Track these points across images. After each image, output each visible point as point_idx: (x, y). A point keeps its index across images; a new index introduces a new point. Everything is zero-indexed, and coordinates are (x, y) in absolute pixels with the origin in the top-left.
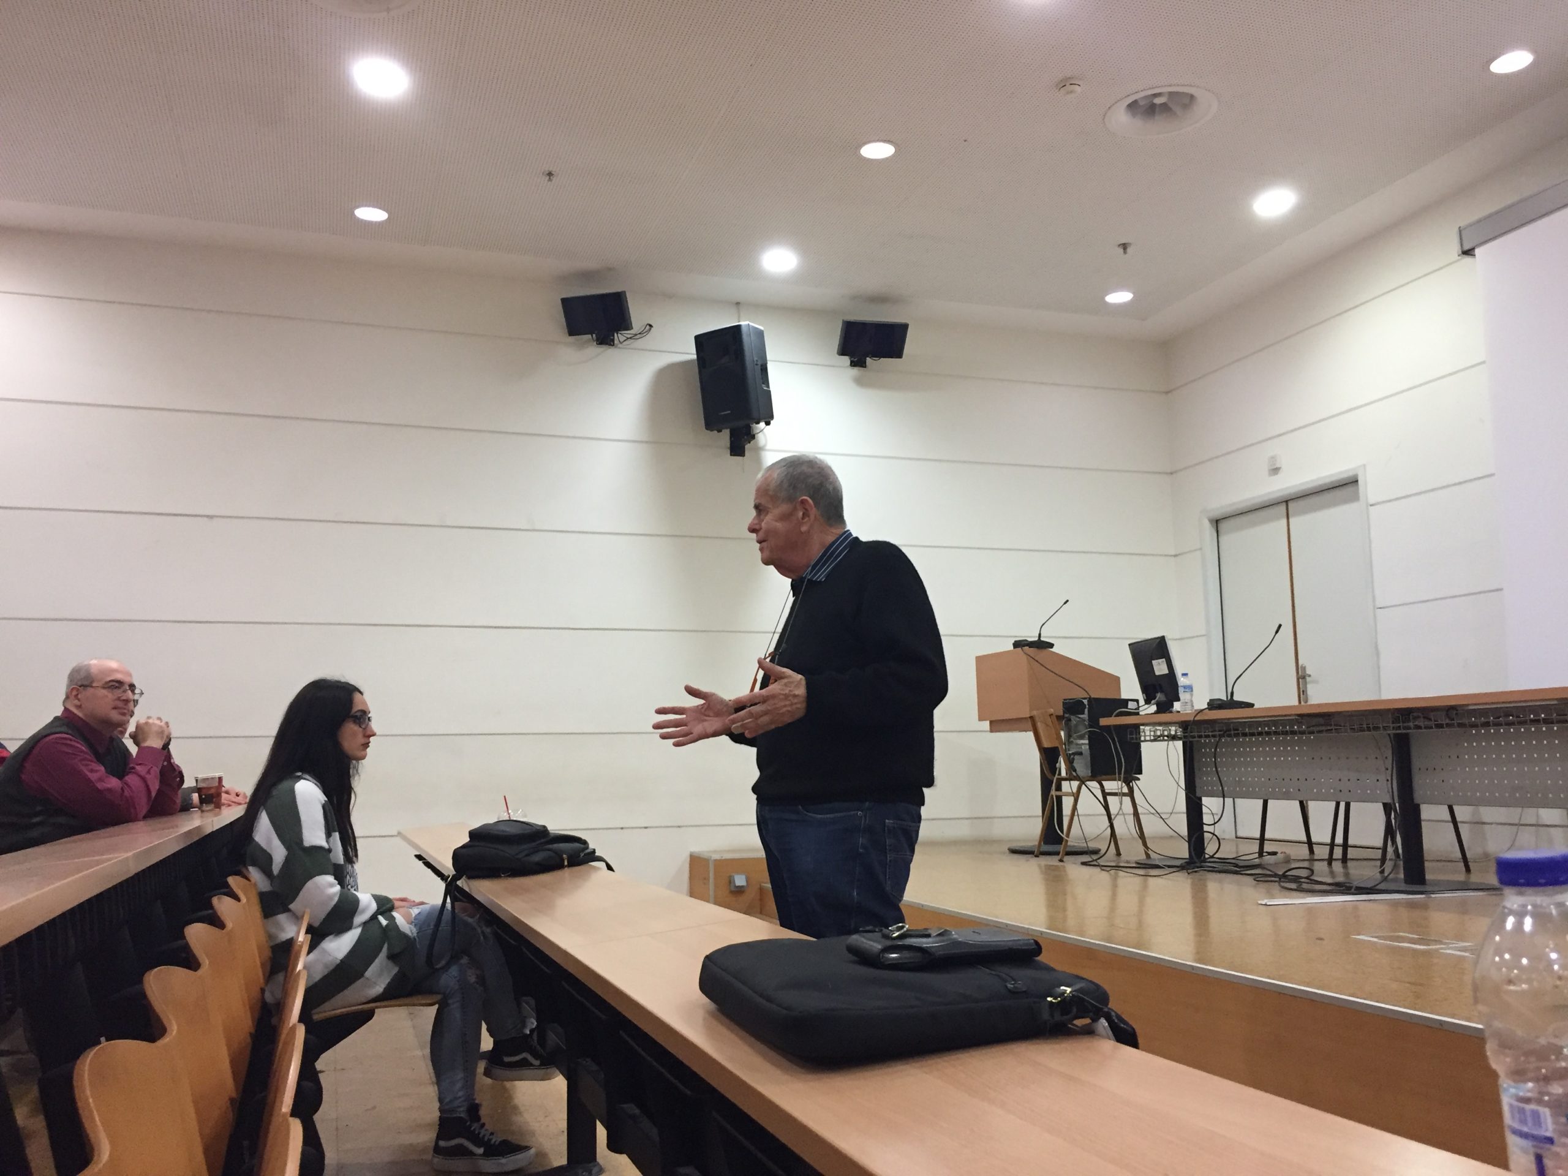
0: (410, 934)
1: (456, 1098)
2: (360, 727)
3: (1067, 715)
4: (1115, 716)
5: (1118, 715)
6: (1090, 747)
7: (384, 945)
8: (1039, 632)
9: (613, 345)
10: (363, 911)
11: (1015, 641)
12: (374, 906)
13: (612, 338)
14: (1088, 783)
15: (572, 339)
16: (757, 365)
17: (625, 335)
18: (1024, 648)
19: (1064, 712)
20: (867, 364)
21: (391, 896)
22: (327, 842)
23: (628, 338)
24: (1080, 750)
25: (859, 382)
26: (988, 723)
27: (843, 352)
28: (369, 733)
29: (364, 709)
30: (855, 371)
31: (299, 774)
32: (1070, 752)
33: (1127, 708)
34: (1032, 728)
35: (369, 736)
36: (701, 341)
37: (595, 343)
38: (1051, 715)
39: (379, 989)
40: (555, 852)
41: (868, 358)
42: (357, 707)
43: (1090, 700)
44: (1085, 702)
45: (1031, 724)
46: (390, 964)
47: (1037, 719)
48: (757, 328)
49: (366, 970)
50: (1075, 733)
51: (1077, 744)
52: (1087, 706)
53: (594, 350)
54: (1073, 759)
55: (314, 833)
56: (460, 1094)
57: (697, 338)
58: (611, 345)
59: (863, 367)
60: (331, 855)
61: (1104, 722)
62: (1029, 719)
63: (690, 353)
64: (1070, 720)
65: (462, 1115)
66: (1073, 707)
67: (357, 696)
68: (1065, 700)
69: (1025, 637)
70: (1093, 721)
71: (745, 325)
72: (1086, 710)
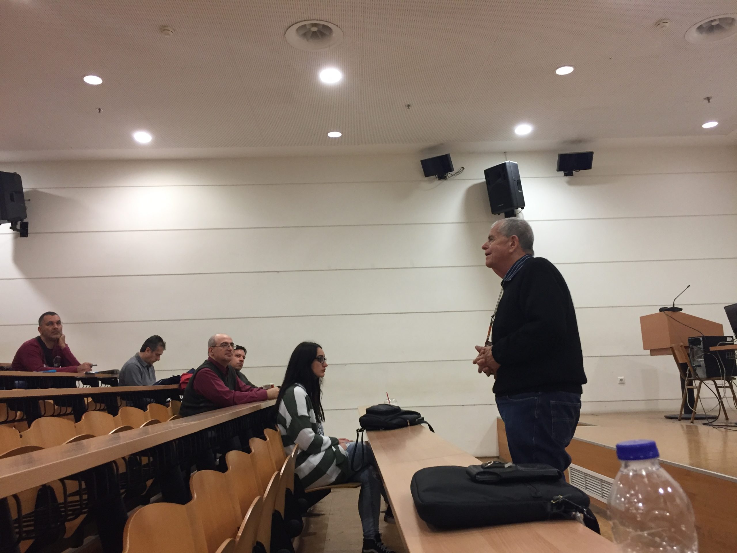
0: (346, 455)
1: (369, 531)
2: (321, 363)
3: (691, 346)
4: (719, 345)
5: (720, 345)
6: (705, 363)
7: (334, 460)
8: (673, 303)
9: (446, 179)
10: (325, 444)
11: (660, 308)
12: (330, 442)
13: (445, 176)
14: (706, 382)
15: (427, 178)
16: (515, 181)
17: (452, 174)
18: (665, 311)
19: (689, 345)
20: (573, 174)
21: (338, 438)
22: (308, 413)
23: (453, 175)
24: (699, 364)
25: (570, 183)
26: (649, 351)
27: (559, 169)
28: (324, 365)
29: (322, 355)
30: (567, 178)
31: (296, 384)
32: (694, 365)
33: (726, 341)
34: (672, 353)
35: (325, 367)
36: (487, 172)
37: (438, 179)
38: (681, 346)
39: (333, 479)
40: (404, 419)
41: (573, 171)
42: (319, 354)
43: (703, 337)
44: (701, 339)
45: (671, 351)
46: (338, 468)
47: (674, 348)
48: (515, 163)
49: (327, 471)
50: (697, 355)
51: (698, 361)
52: (702, 341)
53: (437, 182)
54: (696, 369)
55: (302, 410)
56: (372, 528)
57: (486, 171)
58: (445, 179)
59: (572, 176)
60: (311, 419)
61: (712, 349)
62: (670, 349)
63: (482, 179)
64: (693, 348)
65: (373, 538)
66: (694, 341)
67: (319, 349)
68: (689, 338)
69: (665, 305)
70: (706, 349)
71: (508, 162)
72: (702, 343)
